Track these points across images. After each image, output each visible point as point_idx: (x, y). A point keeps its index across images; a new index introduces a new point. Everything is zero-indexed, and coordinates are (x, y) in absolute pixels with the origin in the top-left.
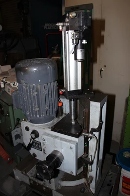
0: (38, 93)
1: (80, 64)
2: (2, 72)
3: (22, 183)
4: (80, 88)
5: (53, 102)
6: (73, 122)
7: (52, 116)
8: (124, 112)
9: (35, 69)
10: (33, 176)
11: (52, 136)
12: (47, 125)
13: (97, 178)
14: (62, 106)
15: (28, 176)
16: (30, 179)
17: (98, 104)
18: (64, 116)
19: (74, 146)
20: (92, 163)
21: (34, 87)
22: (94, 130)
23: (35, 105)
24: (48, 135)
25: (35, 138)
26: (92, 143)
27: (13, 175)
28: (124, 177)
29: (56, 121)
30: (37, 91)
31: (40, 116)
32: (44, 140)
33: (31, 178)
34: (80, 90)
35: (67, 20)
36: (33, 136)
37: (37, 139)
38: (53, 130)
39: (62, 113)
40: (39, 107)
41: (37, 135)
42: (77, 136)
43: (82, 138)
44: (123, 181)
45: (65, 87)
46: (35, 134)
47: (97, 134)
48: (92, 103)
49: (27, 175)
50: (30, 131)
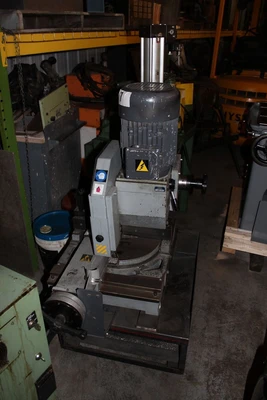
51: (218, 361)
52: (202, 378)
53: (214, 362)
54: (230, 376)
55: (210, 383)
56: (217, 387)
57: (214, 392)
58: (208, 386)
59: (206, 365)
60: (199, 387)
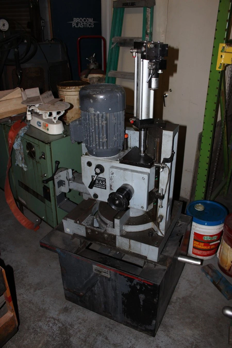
0: (107, 122)
1: (152, 92)
2: (28, 98)
3: (75, 235)
4: (151, 117)
5: (121, 132)
6: (142, 154)
7: (119, 148)
8: (197, 152)
9: (102, 97)
10: (89, 225)
11: (121, 169)
12: (114, 158)
13: (167, 220)
14: (127, 138)
15: (84, 225)
16: (87, 229)
17: (171, 133)
18: (129, 150)
19: (146, 177)
20: (162, 198)
21: (103, 115)
22: (166, 160)
23: (103, 135)
24: (117, 168)
25: (99, 174)
26: (164, 175)
27: (61, 228)
28: (195, 234)
29: (122, 154)
30: (106, 120)
31: (107, 148)
32: (113, 174)
33: (88, 227)
34: (151, 119)
35: (144, 49)
36: (98, 171)
37: (101, 176)
38: (121, 162)
39: (127, 147)
40: (107, 138)
41: (102, 170)
42: (149, 167)
43: (153, 169)
44: (194, 240)
45: (135, 116)
46: (101, 168)
47: (169, 164)
48: (165, 132)
49: (82, 225)
50: (94, 166)
51: (70, 336)
52: (62, 317)
53: (71, 332)
54: (54, 339)
55: (56, 322)
56: (51, 325)
57: (49, 321)
58: (54, 319)
59: (71, 325)
60: (57, 313)
